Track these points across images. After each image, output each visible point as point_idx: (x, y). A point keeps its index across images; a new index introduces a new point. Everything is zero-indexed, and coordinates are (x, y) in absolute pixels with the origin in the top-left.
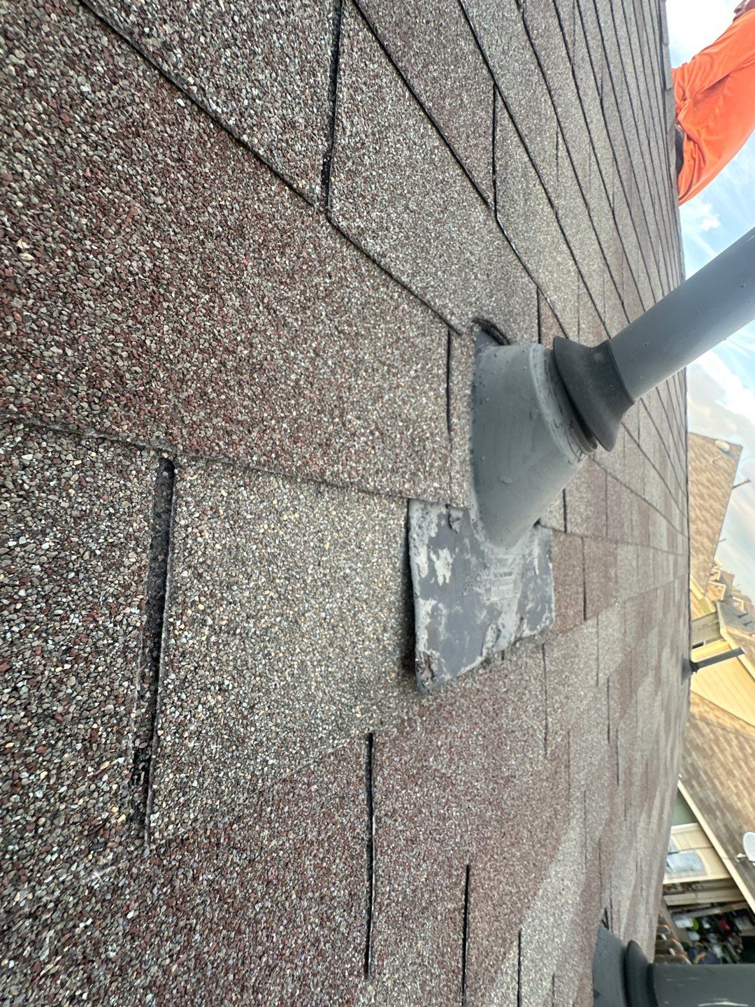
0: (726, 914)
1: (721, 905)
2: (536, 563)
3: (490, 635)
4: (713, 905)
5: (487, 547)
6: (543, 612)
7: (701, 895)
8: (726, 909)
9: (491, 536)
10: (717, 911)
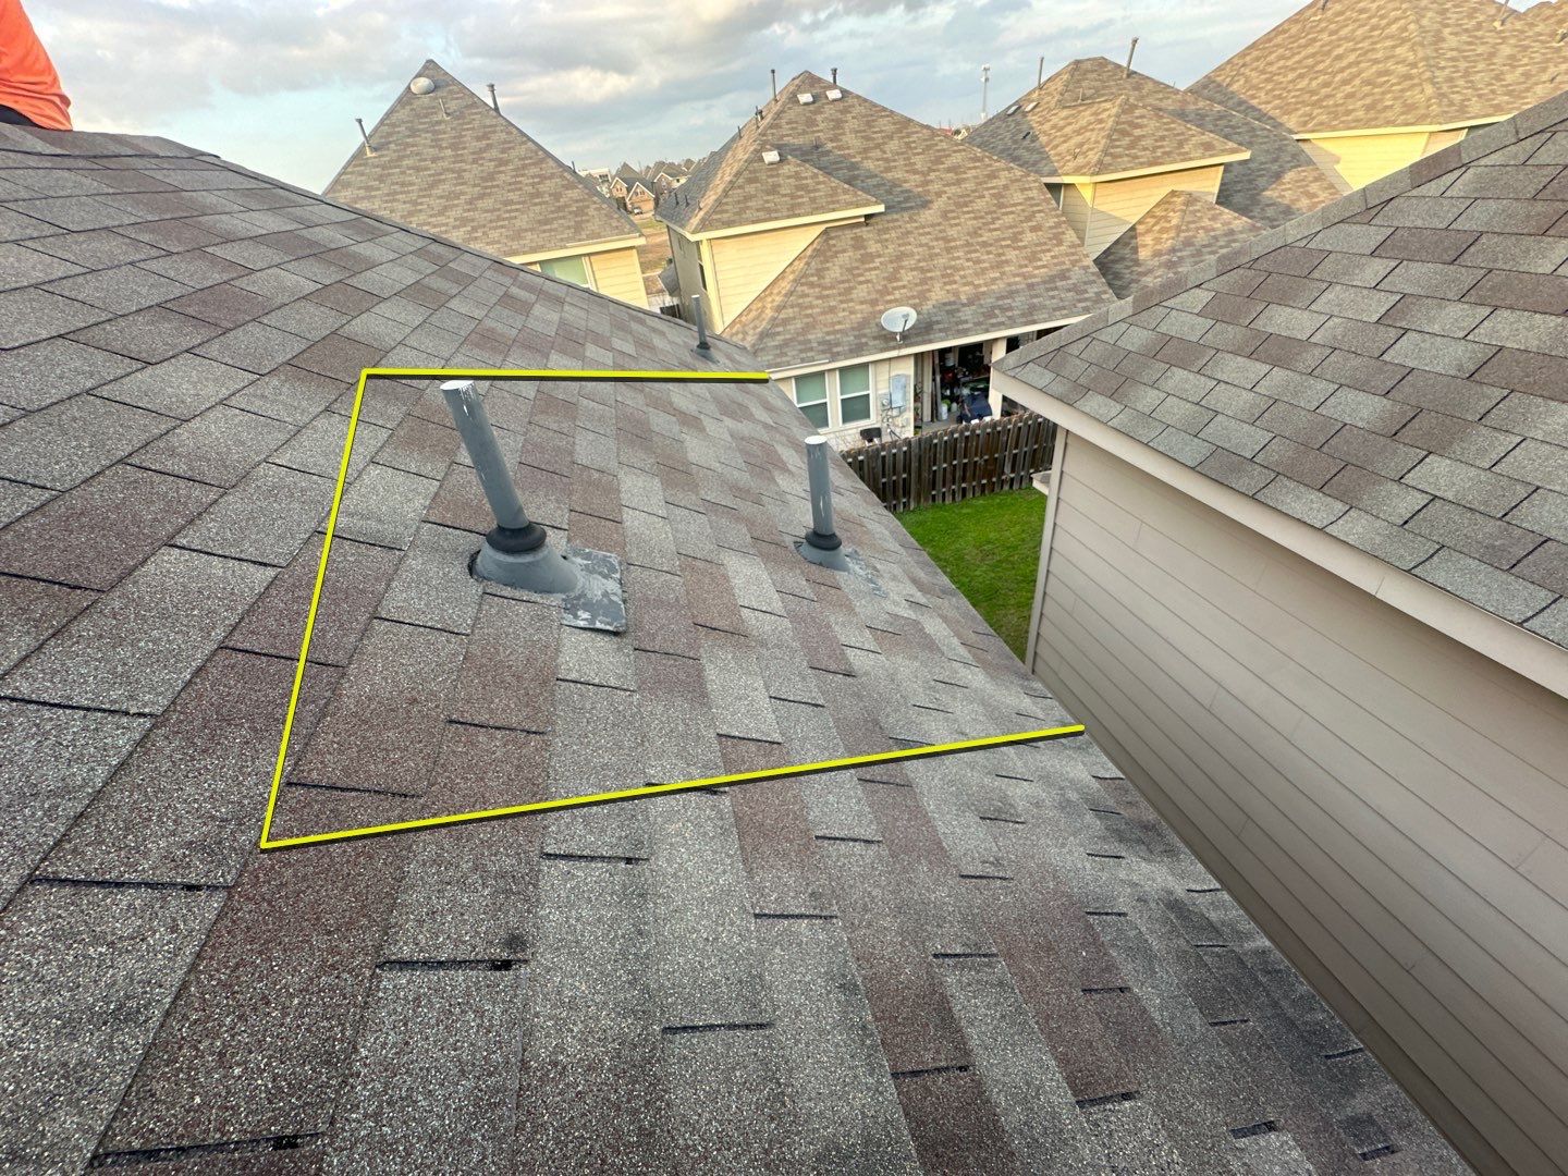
0: (941, 372)
1: (934, 374)
2: (585, 562)
3: (614, 598)
4: (934, 380)
5: (577, 592)
6: (610, 563)
7: (925, 389)
8: (938, 370)
9: (573, 589)
10: (938, 378)
